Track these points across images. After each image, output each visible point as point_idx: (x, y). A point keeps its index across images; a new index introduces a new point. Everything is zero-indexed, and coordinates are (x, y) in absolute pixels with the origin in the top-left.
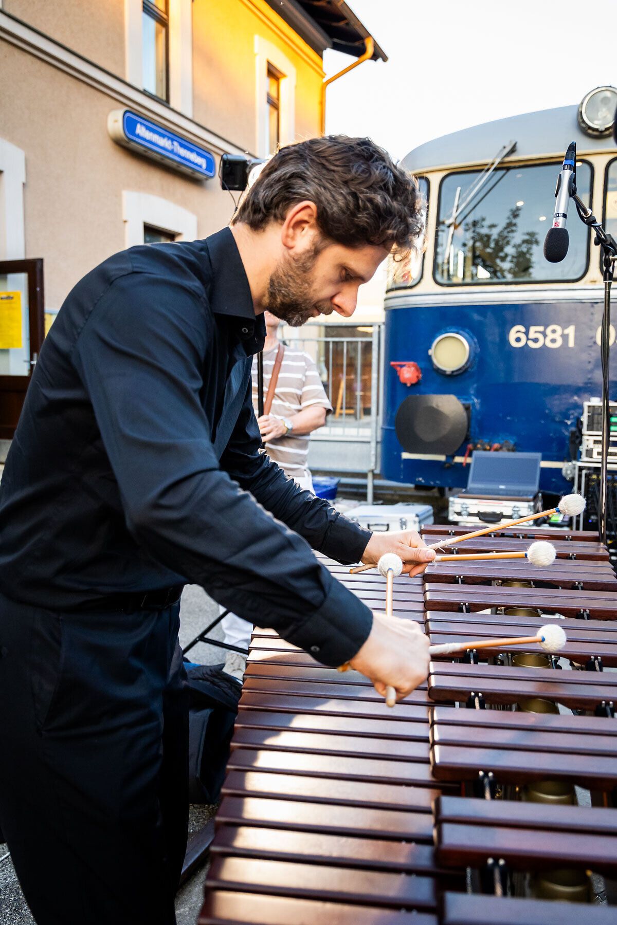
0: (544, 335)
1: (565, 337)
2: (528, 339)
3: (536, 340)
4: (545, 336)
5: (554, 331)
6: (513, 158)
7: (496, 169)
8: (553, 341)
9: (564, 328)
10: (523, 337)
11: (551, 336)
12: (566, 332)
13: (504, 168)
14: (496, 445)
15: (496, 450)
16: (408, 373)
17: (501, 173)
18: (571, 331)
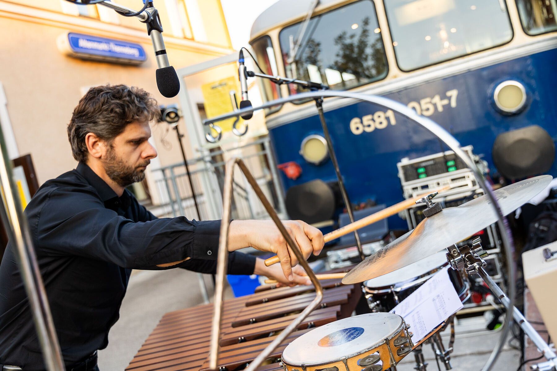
0: (373, 120)
1: (388, 119)
2: (364, 126)
3: (369, 126)
5: (379, 117)
6: (320, 8)
7: (312, 18)
8: (381, 123)
9: (384, 113)
10: (360, 126)
12: (387, 115)
13: (316, 16)
14: (363, 205)
15: (364, 208)
16: (292, 171)
17: (316, 20)
18: (389, 113)
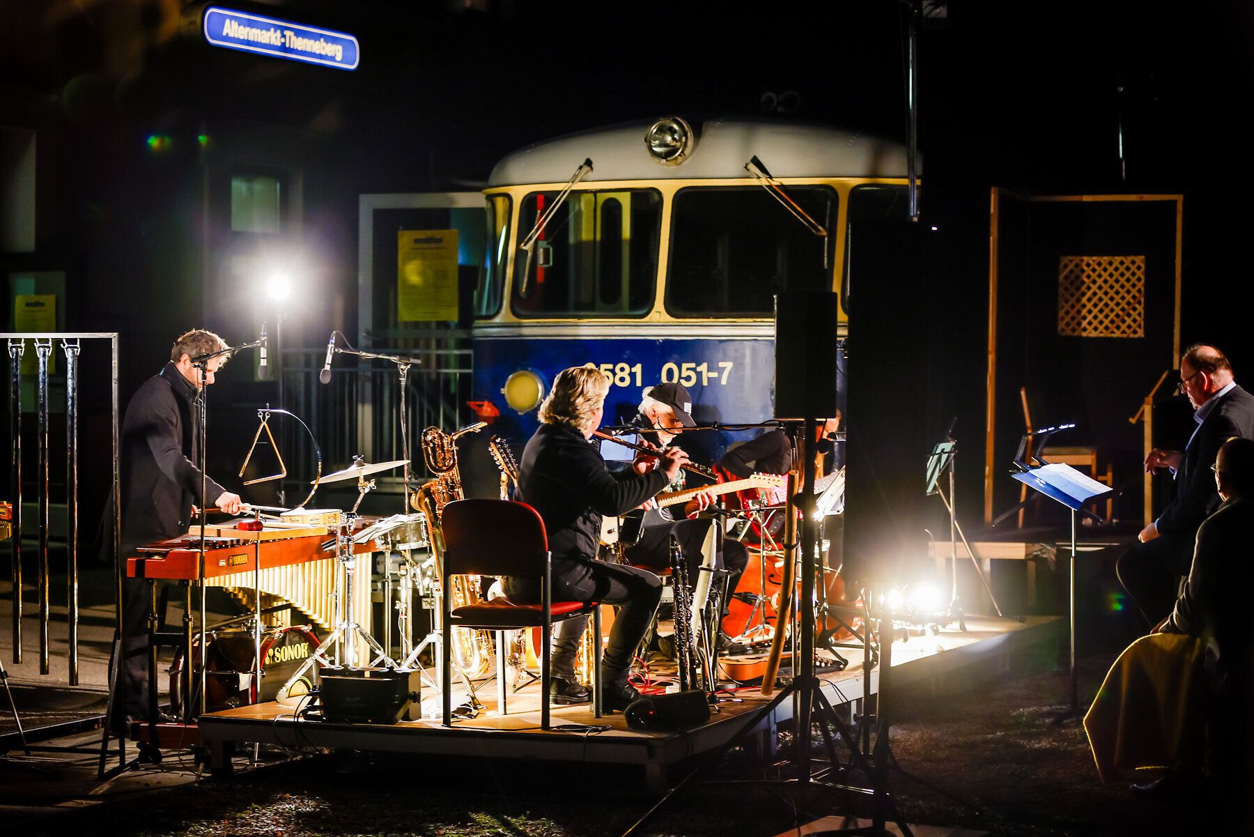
0: (614, 371)
1: (633, 375)
4: (614, 374)
5: (622, 369)
8: (622, 379)
9: (631, 367)
11: (620, 374)
12: (634, 370)
18: (638, 369)
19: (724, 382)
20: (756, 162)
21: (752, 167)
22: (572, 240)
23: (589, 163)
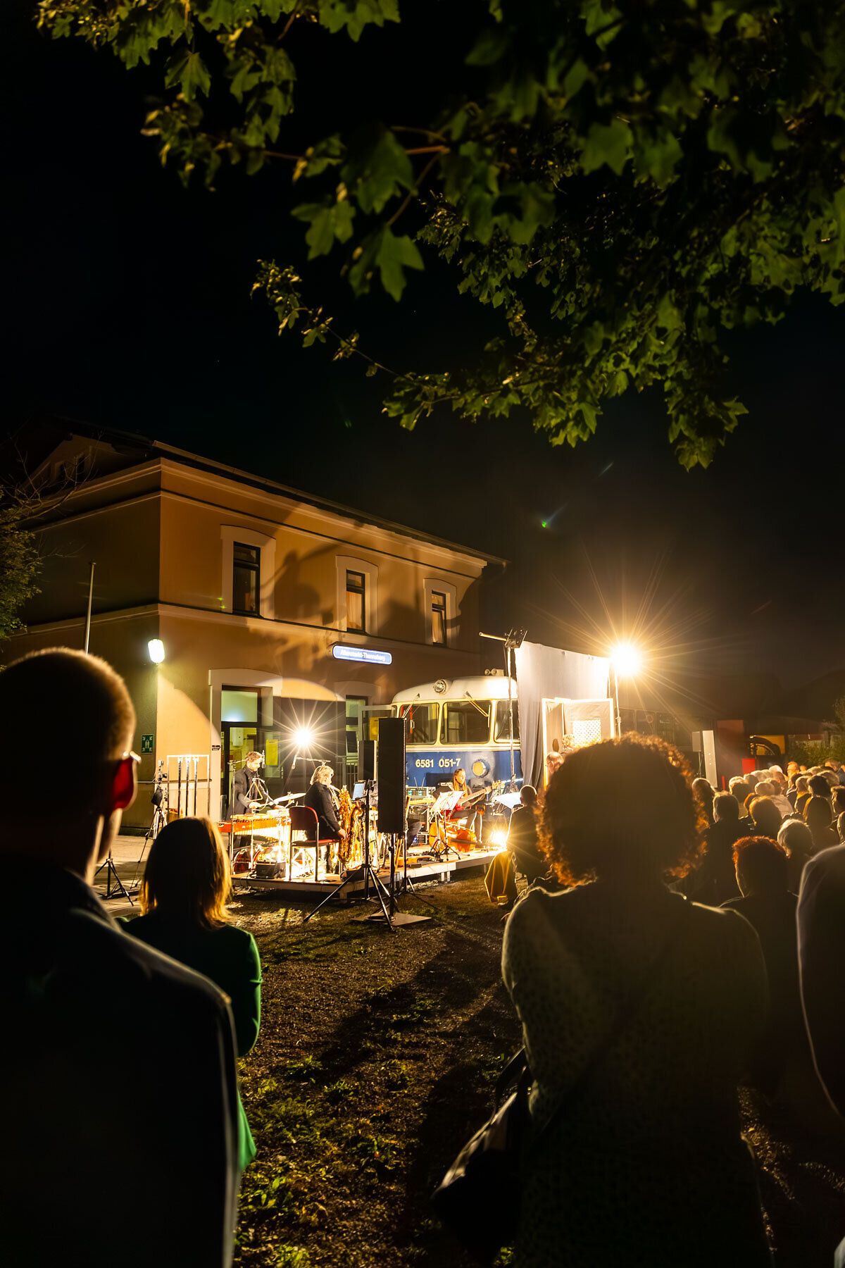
18: (432, 761)
19: (458, 765)
20: (468, 694)
21: (467, 696)
22: (429, 719)
23: (419, 695)
